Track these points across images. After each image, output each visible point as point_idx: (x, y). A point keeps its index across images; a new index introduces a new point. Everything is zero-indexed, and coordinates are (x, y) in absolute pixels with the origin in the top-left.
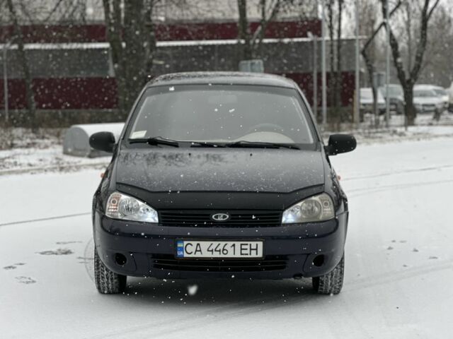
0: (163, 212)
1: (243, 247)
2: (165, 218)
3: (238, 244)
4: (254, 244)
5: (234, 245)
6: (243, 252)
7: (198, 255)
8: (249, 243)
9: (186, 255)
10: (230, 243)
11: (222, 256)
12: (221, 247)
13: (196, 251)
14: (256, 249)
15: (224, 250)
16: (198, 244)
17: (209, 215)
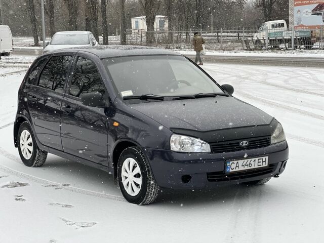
0: (213, 144)
1: (259, 161)
2: (215, 148)
3: (257, 159)
4: (264, 158)
5: (255, 161)
6: (259, 164)
7: (237, 169)
8: (262, 158)
9: (231, 171)
10: (253, 159)
11: (249, 168)
12: (248, 163)
13: (236, 167)
14: (265, 162)
15: (250, 164)
16: (238, 162)
17: (238, 143)
